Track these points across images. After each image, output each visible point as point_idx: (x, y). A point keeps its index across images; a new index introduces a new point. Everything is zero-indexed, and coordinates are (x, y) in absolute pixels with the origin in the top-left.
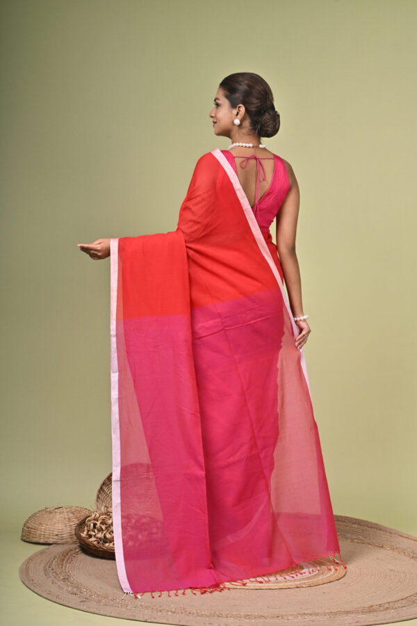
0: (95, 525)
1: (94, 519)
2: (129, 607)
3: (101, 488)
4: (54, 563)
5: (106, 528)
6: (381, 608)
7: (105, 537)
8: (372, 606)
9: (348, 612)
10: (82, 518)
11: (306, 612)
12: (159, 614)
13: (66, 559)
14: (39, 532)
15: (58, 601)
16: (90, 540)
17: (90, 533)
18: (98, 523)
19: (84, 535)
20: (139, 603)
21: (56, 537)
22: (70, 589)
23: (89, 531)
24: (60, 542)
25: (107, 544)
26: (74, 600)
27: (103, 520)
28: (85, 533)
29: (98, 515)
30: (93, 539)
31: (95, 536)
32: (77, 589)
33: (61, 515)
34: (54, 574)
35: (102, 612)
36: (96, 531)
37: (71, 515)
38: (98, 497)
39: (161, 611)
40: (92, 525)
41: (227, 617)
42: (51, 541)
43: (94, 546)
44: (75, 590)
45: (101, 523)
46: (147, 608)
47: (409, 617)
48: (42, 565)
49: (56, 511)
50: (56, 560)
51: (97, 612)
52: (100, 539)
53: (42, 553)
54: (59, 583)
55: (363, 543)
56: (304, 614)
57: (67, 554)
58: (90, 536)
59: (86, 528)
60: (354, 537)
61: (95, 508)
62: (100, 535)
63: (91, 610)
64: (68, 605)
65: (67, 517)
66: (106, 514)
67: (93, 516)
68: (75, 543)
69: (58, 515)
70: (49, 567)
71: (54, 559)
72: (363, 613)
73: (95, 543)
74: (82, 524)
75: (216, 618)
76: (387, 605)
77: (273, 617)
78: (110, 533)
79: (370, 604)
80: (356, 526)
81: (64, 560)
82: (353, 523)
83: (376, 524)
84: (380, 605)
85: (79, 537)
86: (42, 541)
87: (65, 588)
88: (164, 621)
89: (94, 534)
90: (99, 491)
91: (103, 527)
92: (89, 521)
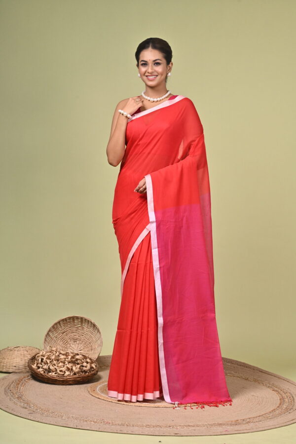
0: (42, 359)
1: (42, 356)
2: (63, 418)
3: (48, 334)
4: (12, 386)
5: (50, 362)
6: (244, 422)
7: (49, 368)
8: (238, 420)
9: (220, 425)
10: (34, 355)
11: (190, 424)
12: (85, 423)
13: (21, 383)
14: (2, 364)
15: (13, 412)
16: (39, 370)
17: (38, 365)
18: (45, 358)
19: (34, 366)
20: (71, 416)
21: (14, 368)
22: (22, 404)
23: (38, 364)
24: (17, 371)
25: (50, 374)
26: (24, 412)
27: (48, 356)
28: (35, 365)
29: (44, 353)
30: (41, 370)
31: (42, 368)
32: (27, 405)
33: (19, 352)
34: (12, 394)
35: (44, 421)
36: (43, 364)
37: (26, 352)
38: (45, 340)
39: (86, 421)
40: (40, 360)
41: (133, 426)
42: (11, 370)
43: (41, 374)
44: (26, 405)
45: (47, 358)
46: (76, 419)
47: (263, 429)
48: (3, 387)
49: (15, 349)
50: (13, 384)
51: (41, 421)
52: (46, 370)
53: (4, 379)
54: (15, 400)
55: (234, 376)
56: (189, 426)
57: (22, 380)
58: (39, 368)
59: (36, 362)
60: (227, 372)
61: (43, 347)
62: (46, 367)
63: (37, 419)
64: (20, 416)
65: (22, 354)
66: (50, 352)
67: (41, 353)
68: (28, 372)
69: (16, 353)
70: (8, 389)
71: (12, 383)
72: (231, 425)
73: (42, 372)
74: (33, 359)
75: (126, 426)
76: (248, 420)
77: (166, 427)
78: (53, 366)
79: (236, 419)
80: (229, 364)
81: (19, 384)
82: (227, 362)
83: (243, 363)
84: (244, 420)
85: (31, 368)
86: (4, 370)
87: (19, 404)
88: (88, 428)
89: (41, 366)
90: (46, 336)
91: (48, 361)
92: (38, 357)
